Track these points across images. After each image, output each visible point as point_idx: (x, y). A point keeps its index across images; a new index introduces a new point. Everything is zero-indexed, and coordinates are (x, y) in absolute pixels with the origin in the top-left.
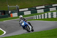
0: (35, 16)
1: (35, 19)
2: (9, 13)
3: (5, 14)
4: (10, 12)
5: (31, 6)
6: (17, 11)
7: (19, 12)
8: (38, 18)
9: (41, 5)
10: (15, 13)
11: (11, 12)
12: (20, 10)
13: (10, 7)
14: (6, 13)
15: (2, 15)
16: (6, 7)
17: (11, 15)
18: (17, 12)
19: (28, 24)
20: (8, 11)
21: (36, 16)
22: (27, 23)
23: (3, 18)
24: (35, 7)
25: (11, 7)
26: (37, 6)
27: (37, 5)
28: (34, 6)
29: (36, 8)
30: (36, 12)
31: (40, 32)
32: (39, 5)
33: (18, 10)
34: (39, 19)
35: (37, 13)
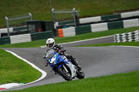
0: (118, 35)
1: (119, 41)
2: (54, 26)
3: (44, 30)
4: (56, 24)
5: (108, 11)
6: (73, 22)
7: (78, 24)
8: (124, 41)
9: (132, 8)
10: (68, 27)
11: (59, 24)
12: (82, 21)
13: (58, 14)
14: (47, 27)
15: (37, 31)
16: (48, 12)
17: (59, 32)
18: (74, 26)
19: (66, 60)
20: (52, 23)
21: (121, 36)
22: (65, 57)
23: (40, 39)
24: (118, 12)
25: (61, 14)
26: (123, 12)
27: (123, 9)
28: (115, 12)
29: (120, 15)
30: (121, 26)
31: (130, 75)
32: (128, 8)
33: (77, 21)
34: (127, 43)
35: (123, 27)
